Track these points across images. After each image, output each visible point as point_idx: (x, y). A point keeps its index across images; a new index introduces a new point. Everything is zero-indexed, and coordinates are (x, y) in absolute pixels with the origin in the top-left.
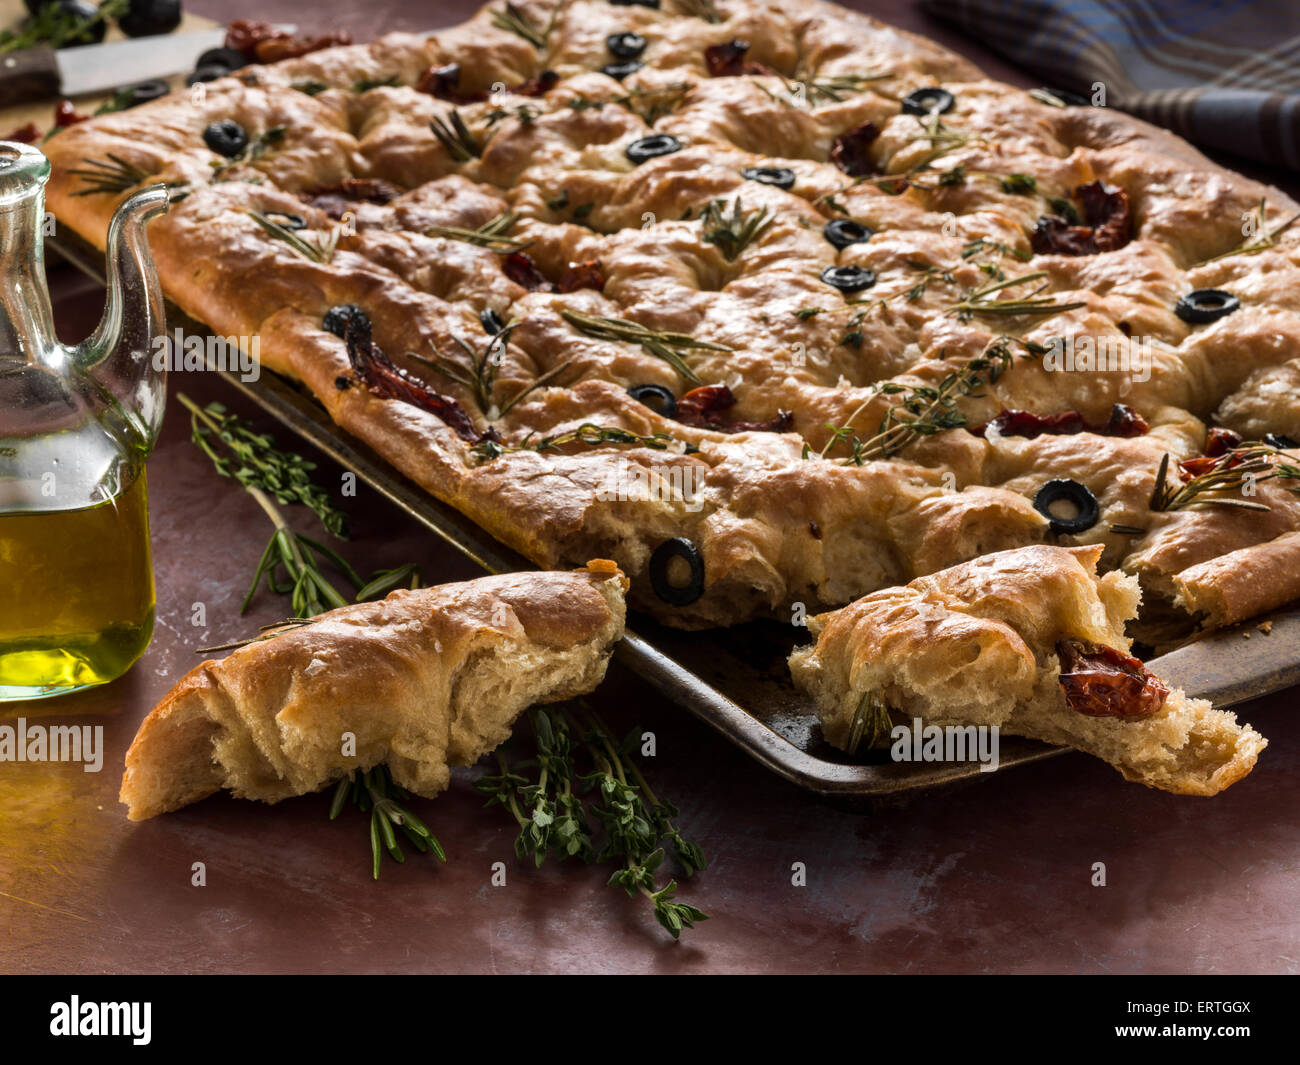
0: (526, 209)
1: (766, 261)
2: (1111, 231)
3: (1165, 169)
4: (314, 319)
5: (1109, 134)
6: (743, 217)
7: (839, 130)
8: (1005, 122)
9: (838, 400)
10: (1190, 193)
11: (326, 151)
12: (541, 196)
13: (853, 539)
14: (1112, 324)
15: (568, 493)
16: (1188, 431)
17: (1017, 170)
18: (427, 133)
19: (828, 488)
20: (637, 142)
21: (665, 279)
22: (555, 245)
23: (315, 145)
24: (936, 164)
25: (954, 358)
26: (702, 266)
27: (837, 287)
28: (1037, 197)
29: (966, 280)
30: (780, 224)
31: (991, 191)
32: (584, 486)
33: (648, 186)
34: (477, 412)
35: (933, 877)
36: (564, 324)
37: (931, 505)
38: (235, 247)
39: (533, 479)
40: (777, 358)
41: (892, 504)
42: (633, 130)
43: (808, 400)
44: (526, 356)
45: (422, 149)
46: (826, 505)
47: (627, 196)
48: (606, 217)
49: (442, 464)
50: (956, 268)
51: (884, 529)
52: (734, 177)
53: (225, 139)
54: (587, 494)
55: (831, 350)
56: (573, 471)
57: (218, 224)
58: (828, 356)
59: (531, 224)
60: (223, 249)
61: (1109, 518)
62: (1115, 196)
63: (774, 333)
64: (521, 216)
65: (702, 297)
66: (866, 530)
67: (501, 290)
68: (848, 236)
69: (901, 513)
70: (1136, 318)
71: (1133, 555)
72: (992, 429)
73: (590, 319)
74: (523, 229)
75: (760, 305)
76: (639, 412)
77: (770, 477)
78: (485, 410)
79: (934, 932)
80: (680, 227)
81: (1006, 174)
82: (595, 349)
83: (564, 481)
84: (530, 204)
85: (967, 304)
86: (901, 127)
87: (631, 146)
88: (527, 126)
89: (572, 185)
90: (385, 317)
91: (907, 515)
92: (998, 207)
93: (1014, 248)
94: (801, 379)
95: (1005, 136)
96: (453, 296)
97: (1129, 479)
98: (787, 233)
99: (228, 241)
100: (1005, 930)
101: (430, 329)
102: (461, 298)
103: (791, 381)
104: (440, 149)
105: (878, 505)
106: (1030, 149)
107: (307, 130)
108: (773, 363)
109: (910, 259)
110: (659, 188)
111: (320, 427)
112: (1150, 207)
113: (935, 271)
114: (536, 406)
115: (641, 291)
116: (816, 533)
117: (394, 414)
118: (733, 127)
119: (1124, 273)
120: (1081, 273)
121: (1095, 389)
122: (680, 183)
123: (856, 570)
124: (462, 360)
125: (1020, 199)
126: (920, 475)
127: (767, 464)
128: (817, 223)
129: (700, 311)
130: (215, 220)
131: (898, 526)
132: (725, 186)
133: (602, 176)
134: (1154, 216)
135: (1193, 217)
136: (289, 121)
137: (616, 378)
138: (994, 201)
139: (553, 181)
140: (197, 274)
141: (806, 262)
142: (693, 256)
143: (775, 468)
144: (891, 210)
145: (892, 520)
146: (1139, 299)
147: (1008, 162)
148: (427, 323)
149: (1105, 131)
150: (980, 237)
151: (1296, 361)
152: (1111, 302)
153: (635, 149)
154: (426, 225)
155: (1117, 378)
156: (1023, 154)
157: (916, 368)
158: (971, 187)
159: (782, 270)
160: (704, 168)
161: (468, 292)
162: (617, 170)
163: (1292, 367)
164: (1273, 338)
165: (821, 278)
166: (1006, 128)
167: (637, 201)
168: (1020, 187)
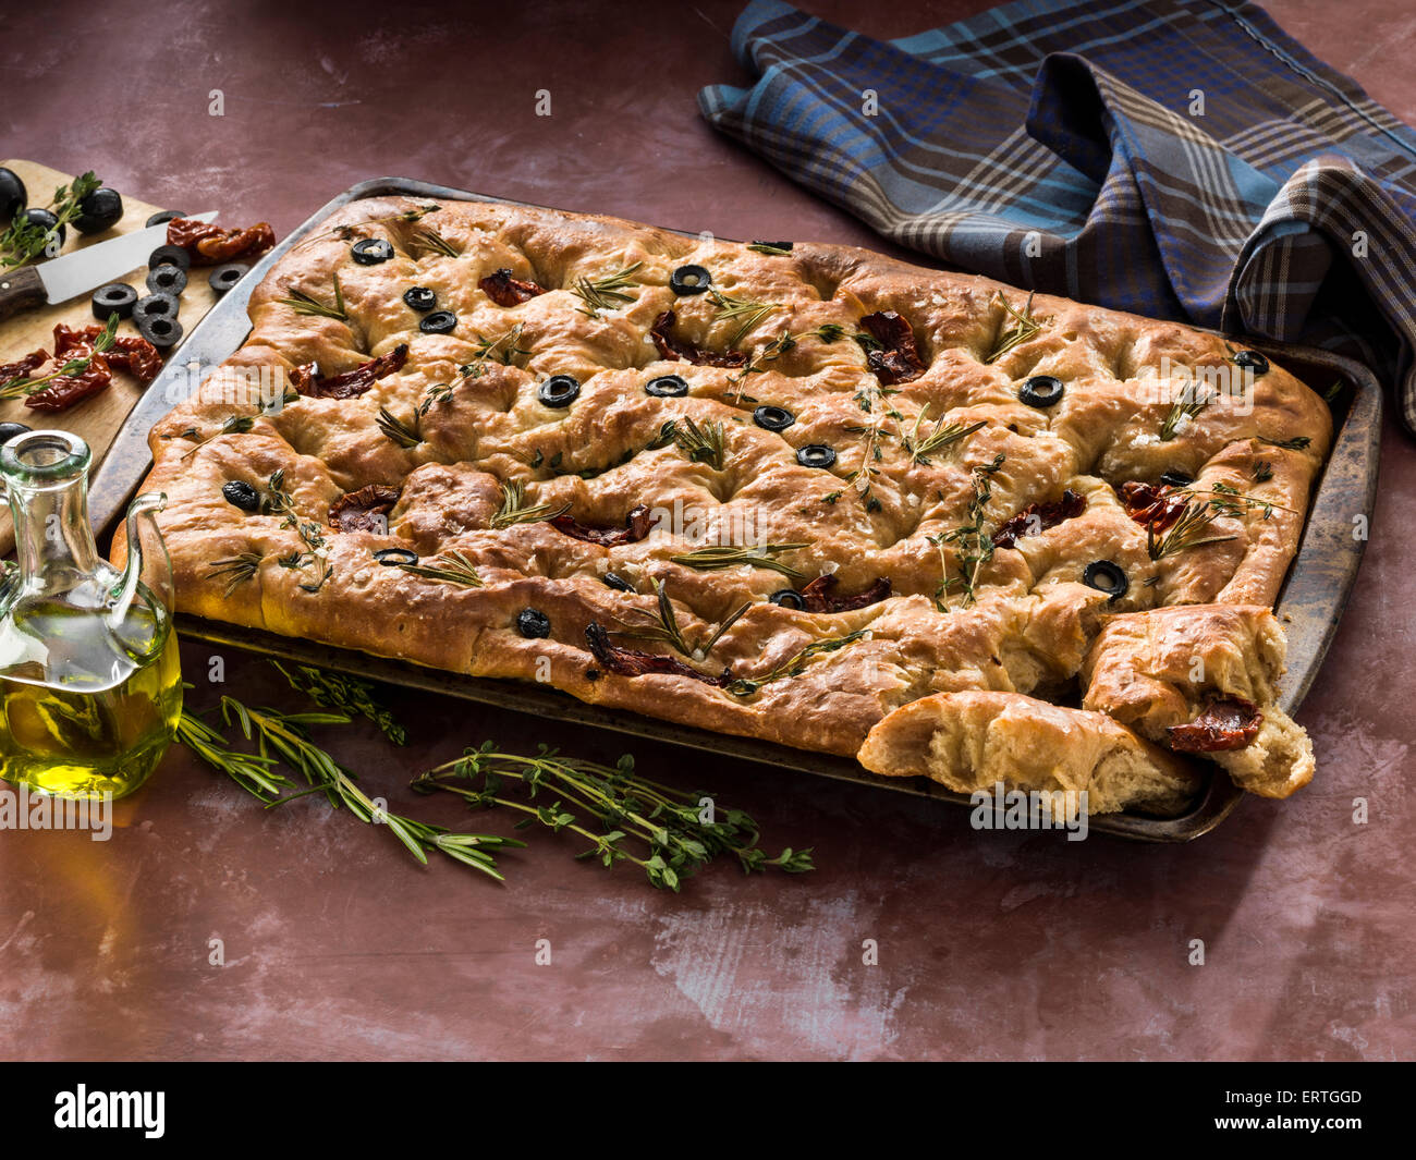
0: (521, 476)
1: (752, 461)
2: (911, 347)
3: (912, 288)
4: (509, 630)
6: (701, 431)
7: (649, 324)
8: (769, 283)
9: (911, 557)
10: (945, 301)
11: (316, 478)
12: (520, 460)
13: (1011, 655)
14: (1005, 430)
15: (856, 702)
16: (1106, 491)
17: (819, 322)
18: (375, 434)
20: (541, 390)
23: (307, 476)
26: (708, 482)
27: (822, 467)
28: (846, 338)
30: (729, 429)
31: (818, 346)
33: (597, 427)
34: (687, 658)
36: (681, 567)
37: (1042, 613)
38: (418, 598)
39: (820, 699)
40: (843, 540)
41: (1017, 621)
42: (524, 380)
43: (892, 564)
45: (383, 448)
47: (585, 439)
48: (578, 460)
50: (875, 422)
51: (1023, 641)
52: (646, 398)
53: (245, 497)
55: (868, 520)
56: (840, 685)
57: (381, 582)
58: (869, 524)
59: (537, 487)
61: (1135, 576)
62: (897, 319)
63: (821, 521)
64: (525, 482)
66: (1011, 645)
68: (775, 420)
69: (1026, 626)
70: (1013, 419)
72: (1016, 540)
73: (690, 557)
74: (536, 494)
75: (789, 502)
78: (690, 654)
80: (664, 456)
81: (814, 327)
82: (725, 579)
83: (844, 694)
84: (518, 471)
85: (917, 450)
86: (690, 309)
87: (541, 394)
89: (536, 443)
91: (1030, 626)
92: (835, 358)
93: (879, 388)
94: (871, 549)
95: (779, 293)
96: (563, 570)
98: (743, 435)
99: (407, 595)
101: (601, 607)
102: (572, 571)
103: (870, 554)
104: (392, 443)
105: (1013, 626)
106: (805, 300)
107: (292, 465)
108: (845, 544)
109: (845, 427)
110: (610, 427)
112: (927, 320)
113: (868, 431)
116: (996, 662)
117: (660, 685)
118: (589, 352)
119: (966, 384)
120: (936, 391)
121: (1038, 484)
123: (1019, 676)
124: (644, 623)
125: (839, 344)
127: (935, 626)
128: (744, 417)
130: (375, 580)
131: (1032, 636)
132: (655, 409)
133: (553, 428)
134: (935, 328)
135: (962, 320)
136: (276, 464)
137: (759, 596)
138: (827, 353)
139: (517, 445)
140: (401, 628)
141: (778, 454)
142: (698, 477)
144: (776, 388)
145: (1026, 633)
146: (997, 402)
147: (807, 315)
148: (594, 603)
149: (832, 264)
150: (853, 389)
151: (1137, 416)
152: (984, 411)
153: (547, 395)
154: (479, 518)
155: (1046, 471)
156: (806, 305)
157: (929, 512)
158: (801, 348)
159: (772, 466)
160: (621, 398)
161: (574, 564)
162: (557, 420)
163: (1136, 421)
164: (1113, 404)
165: (800, 463)
166: (772, 286)
167: (595, 443)
168: (831, 335)
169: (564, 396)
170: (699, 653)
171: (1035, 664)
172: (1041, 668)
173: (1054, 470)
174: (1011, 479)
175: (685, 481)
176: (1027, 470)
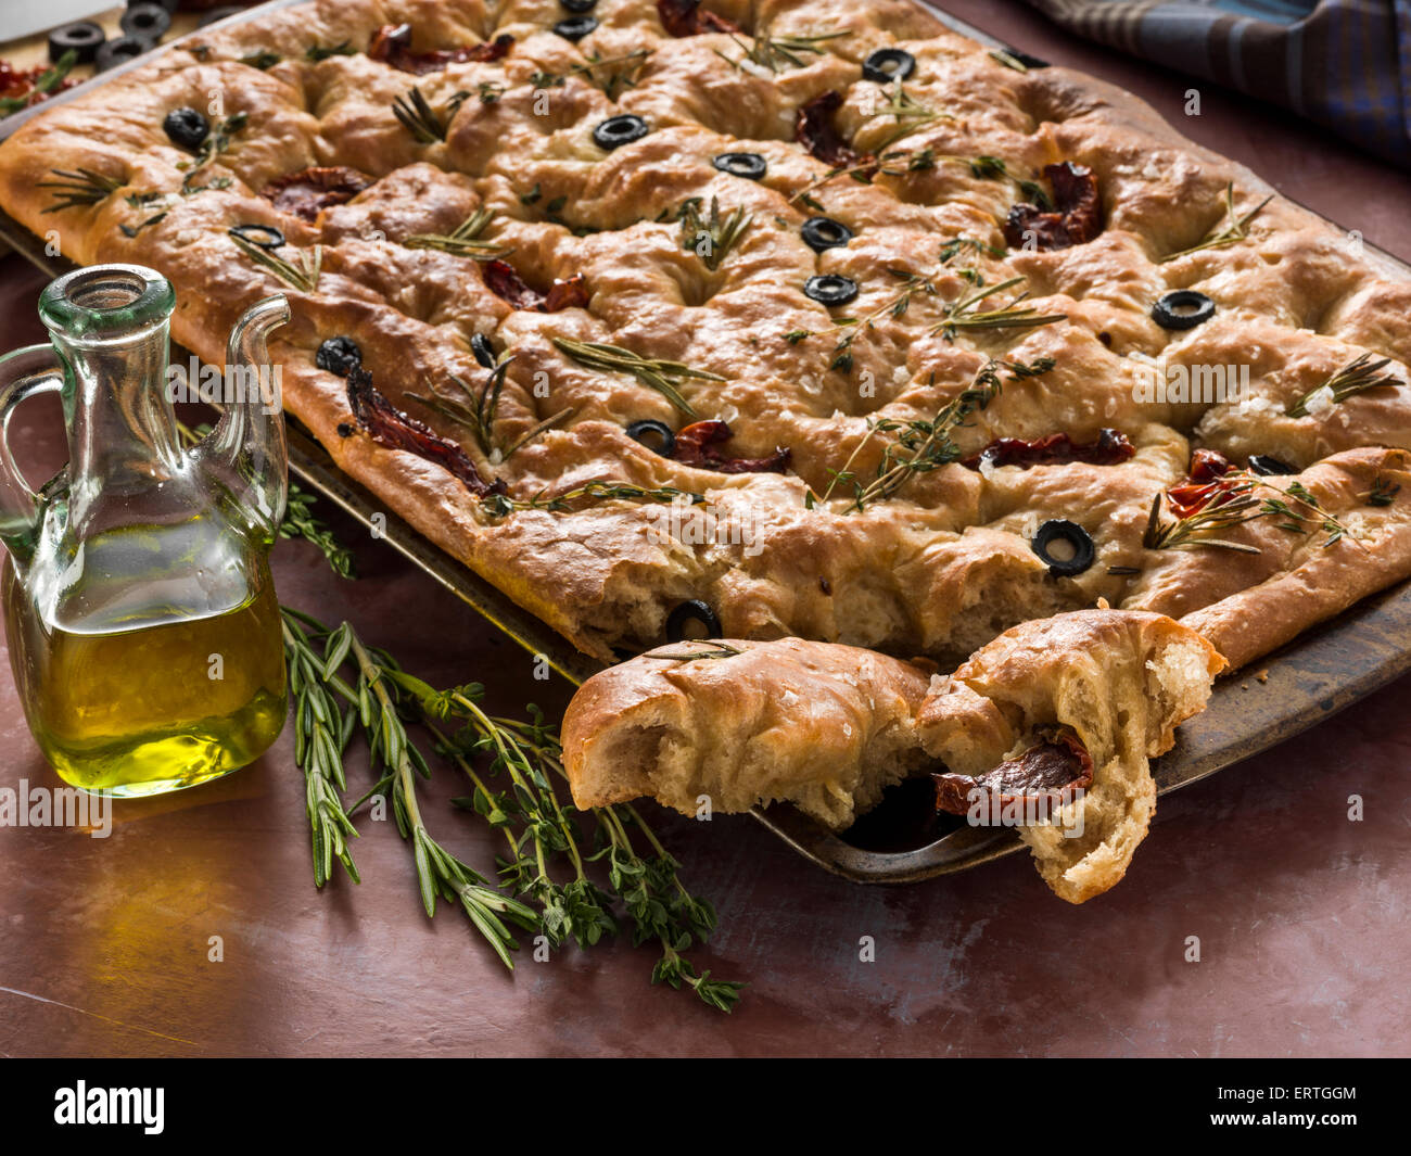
0: (500, 206)
1: (749, 270)
2: (1082, 217)
3: (1131, 148)
4: (307, 353)
5: (1072, 102)
6: (721, 219)
7: (802, 99)
8: (969, 92)
9: (834, 435)
10: (1158, 175)
11: (288, 138)
12: (513, 189)
13: (861, 591)
14: (1092, 335)
15: (585, 562)
16: (1172, 452)
17: (986, 151)
18: (386, 113)
19: (836, 542)
20: (603, 123)
21: (650, 296)
22: (533, 249)
23: (277, 131)
24: (904, 144)
25: (944, 384)
26: (685, 277)
27: (823, 302)
28: (1007, 181)
29: (947, 289)
30: (759, 227)
31: (961, 177)
32: (602, 554)
33: (621, 180)
34: (481, 456)
35: (962, 948)
36: (557, 353)
37: (934, 554)
38: (221, 278)
39: (549, 545)
40: (771, 388)
41: (896, 553)
42: (597, 108)
43: (805, 436)
44: (522, 391)
45: (386, 131)
46: (834, 561)
47: (599, 191)
48: (580, 212)
49: (455, 524)
50: (937, 274)
51: (891, 579)
52: (705, 167)
53: (187, 129)
54: (604, 564)
55: (823, 377)
56: (588, 537)
57: (199, 249)
58: (819, 383)
59: (507, 223)
60: (208, 280)
61: (1105, 558)
62: (1084, 178)
63: (765, 358)
64: (496, 214)
65: (689, 314)
66: (873, 580)
67: (488, 310)
68: (826, 236)
69: (906, 562)
70: (1116, 328)
71: (1131, 598)
72: (986, 462)
73: (581, 348)
74: (498, 230)
75: (748, 326)
76: (641, 456)
77: (778, 534)
78: (487, 452)
79: (969, 1011)
80: (659, 232)
81: (974, 155)
82: (590, 383)
83: (580, 548)
84: (502, 200)
85: (950, 320)
86: (865, 97)
87: (598, 128)
88: (491, 106)
89: (544, 177)
90: (377, 350)
91: (911, 564)
92: (970, 195)
93: (989, 244)
94: (795, 410)
95: (969, 108)
96: (438, 316)
97: (1123, 517)
98: (767, 238)
99: (213, 271)
100: (1036, 1005)
101: (425, 363)
102: (448, 319)
103: (786, 415)
104: (402, 131)
105: (884, 555)
106: (996, 124)
107: (268, 115)
108: (767, 394)
109: (890, 267)
110: (631, 183)
111: (324, 471)
112: (1120, 190)
113: (917, 280)
114: (537, 449)
115: (629, 309)
116: (826, 590)
117: (401, 467)
118: (697, 102)
119: (1099, 272)
120: (1057, 271)
121: (1081, 410)
122: (653, 179)
123: (865, 622)
124: (458, 398)
125: (990, 184)
126: (920, 518)
127: (774, 518)
128: (793, 222)
129: (689, 332)
130: (197, 244)
131: (904, 577)
132: (699, 180)
133: (573, 166)
134: (1123, 201)
135: (1162, 203)
136: (249, 106)
137: (614, 415)
138: (966, 188)
139: (523, 172)
141: (788, 271)
142: (675, 266)
143: (782, 523)
144: (865, 204)
145: (898, 571)
146: (1117, 303)
147: (978, 141)
148: (420, 356)
149: (1067, 98)
150: (956, 234)
151: (1274, 374)
152: (1088, 307)
153: (602, 133)
154: (403, 231)
155: (1101, 397)
156: (990, 130)
157: (906, 395)
158: (941, 173)
159: (765, 282)
160: (675, 157)
161: (455, 313)
162: (587, 158)
163: (1270, 381)
164: (1252, 351)
165: (805, 291)
166: (970, 98)
167: (611, 197)
168: (989, 170)
169: (615, 137)
170: (497, 454)
171: (898, 617)
172: (902, 624)
173: (1112, 401)
174: (1047, 391)
175: (652, 265)
176: (1077, 387)
